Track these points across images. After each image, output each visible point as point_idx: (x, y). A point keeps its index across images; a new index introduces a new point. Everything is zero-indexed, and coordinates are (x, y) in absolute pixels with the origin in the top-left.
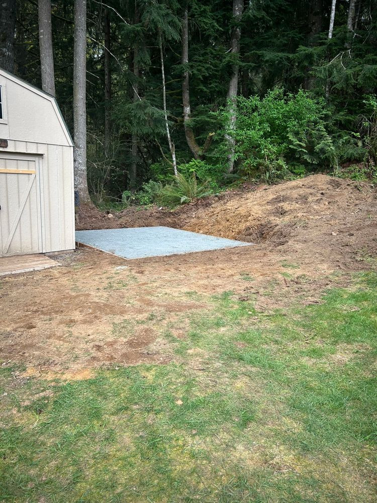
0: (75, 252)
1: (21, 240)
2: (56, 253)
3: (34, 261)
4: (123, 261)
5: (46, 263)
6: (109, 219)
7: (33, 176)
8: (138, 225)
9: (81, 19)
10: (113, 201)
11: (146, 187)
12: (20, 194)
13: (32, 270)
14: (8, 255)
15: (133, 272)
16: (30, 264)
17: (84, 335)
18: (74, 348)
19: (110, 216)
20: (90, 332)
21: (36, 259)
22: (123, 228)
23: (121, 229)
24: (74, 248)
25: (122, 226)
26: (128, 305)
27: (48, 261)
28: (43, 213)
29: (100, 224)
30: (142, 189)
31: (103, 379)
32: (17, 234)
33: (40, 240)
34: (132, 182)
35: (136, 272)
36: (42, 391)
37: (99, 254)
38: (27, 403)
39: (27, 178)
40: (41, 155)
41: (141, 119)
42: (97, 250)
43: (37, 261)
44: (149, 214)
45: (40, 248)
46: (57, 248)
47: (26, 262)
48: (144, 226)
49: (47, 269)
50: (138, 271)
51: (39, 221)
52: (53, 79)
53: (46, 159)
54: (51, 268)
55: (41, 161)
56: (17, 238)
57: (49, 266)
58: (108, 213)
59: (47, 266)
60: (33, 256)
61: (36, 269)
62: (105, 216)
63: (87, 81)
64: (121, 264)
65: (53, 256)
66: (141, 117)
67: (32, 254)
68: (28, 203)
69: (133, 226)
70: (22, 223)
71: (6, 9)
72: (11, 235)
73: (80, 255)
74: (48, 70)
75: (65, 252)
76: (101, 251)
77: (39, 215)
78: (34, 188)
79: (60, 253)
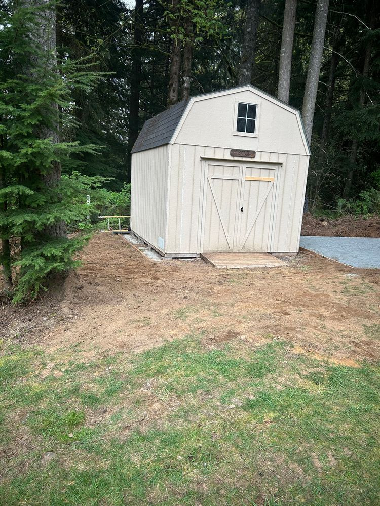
0: (297, 255)
1: (254, 239)
2: (281, 254)
3: (265, 259)
4: (350, 270)
5: (275, 262)
6: (323, 226)
7: (272, 183)
8: (355, 234)
9: (320, 32)
10: (325, 208)
11: (364, 194)
12: (259, 199)
13: (264, 266)
14: (242, 252)
15: (367, 281)
16: (261, 261)
17: (336, 329)
18: (331, 339)
19: (325, 223)
20: (343, 328)
21: (265, 257)
22: (339, 236)
23: (337, 238)
24: (298, 251)
25: (338, 235)
26: (372, 311)
27: (276, 261)
28: (275, 217)
29: (314, 230)
30: (358, 198)
31: (371, 371)
32: (252, 233)
33: (270, 241)
34: (346, 190)
35: (370, 282)
36: (316, 367)
37: (322, 259)
38: (305, 373)
39: (266, 185)
40: (281, 164)
41: (372, 125)
42: (319, 256)
43: (267, 259)
44: (368, 224)
45: (269, 248)
46: (282, 250)
47: (258, 259)
48: (361, 237)
49: (276, 267)
50: (371, 280)
51: (271, 224)
52: (288, 93)
53: (285, 167)
54: (281, 266)
55: (279, 170)
56: (251, 237)
57: (278, 265)
58: (322, 220)
59: (276, 265)
60: (263, 254)
61: (268, 266)
62: (319, 223)
63: (318, 91)
64: (349, 272)
65: (279, 256)
66: (373, 123)
67: (261, 253)
68: (264, 207)
69: (349, 235)
70: (257, 225)
71: (249, 33)
72: (247, 234)
73: (303, 258)
74: (285, 85)
75: (289, 254)
76: (323, 257)
77: (272, 218)
78: (271, 194)
79: (284, 254)
